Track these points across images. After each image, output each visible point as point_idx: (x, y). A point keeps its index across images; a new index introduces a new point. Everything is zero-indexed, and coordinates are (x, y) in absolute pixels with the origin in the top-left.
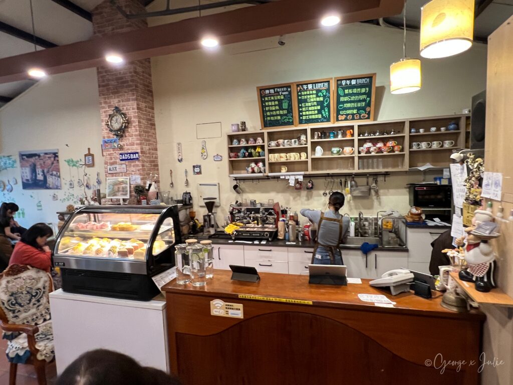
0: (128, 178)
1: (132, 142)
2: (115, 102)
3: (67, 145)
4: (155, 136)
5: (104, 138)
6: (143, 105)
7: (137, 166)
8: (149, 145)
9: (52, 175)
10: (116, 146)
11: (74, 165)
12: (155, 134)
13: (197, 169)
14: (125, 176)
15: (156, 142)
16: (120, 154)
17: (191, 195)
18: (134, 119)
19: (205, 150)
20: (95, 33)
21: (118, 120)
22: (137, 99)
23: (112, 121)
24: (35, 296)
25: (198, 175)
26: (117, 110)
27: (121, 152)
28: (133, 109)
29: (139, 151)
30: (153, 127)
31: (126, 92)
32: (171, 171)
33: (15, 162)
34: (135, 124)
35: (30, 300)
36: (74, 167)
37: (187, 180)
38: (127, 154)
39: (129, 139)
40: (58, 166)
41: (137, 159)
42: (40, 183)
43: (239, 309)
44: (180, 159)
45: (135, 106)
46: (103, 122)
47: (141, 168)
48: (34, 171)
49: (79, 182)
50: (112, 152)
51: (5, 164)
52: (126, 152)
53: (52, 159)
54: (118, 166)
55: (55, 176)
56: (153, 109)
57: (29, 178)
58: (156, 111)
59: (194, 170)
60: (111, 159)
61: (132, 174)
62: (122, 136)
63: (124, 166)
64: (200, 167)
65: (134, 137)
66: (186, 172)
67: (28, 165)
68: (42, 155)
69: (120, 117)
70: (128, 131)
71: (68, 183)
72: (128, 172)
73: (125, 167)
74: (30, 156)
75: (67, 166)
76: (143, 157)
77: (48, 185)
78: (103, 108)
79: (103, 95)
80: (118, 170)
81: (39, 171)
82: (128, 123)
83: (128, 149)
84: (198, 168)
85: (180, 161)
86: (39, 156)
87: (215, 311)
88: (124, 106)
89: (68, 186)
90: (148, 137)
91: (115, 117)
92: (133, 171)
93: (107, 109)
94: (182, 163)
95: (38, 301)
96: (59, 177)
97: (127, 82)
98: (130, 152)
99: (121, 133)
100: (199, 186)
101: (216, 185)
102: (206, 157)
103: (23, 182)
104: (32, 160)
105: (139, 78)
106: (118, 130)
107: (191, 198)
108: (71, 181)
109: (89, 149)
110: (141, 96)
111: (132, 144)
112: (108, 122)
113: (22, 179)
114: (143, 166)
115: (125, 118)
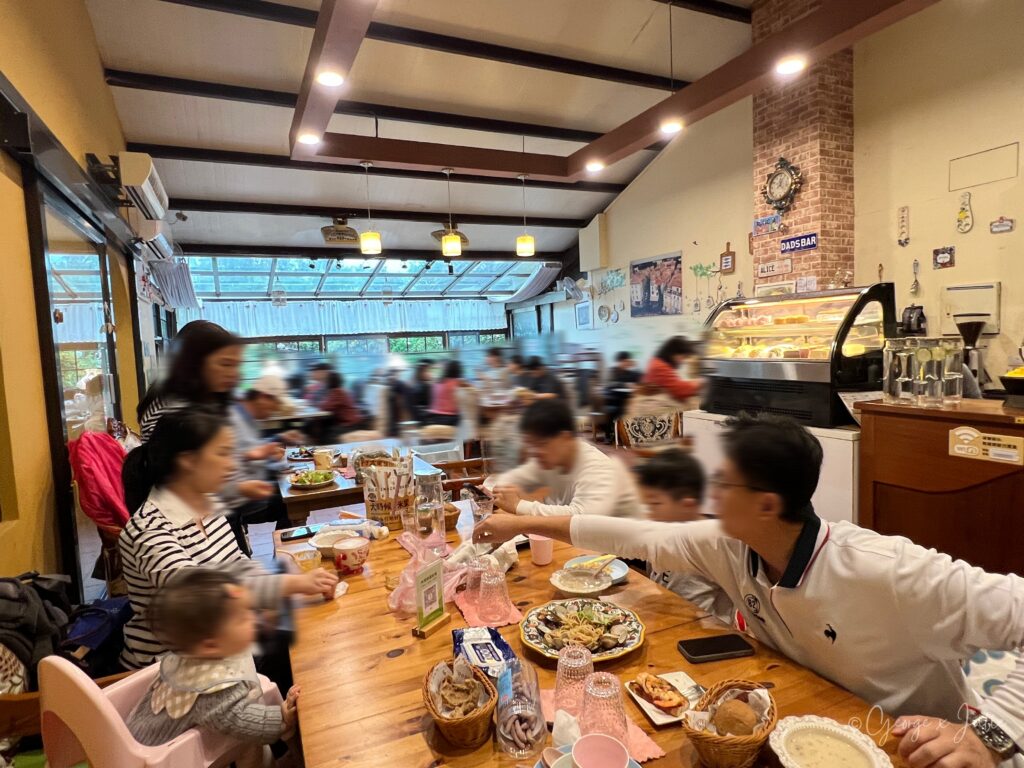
0: (794, 282)
1: (806, 218)
2: (779, 150)
3: (695, 243)
4: (852, 202)
5: (756, 217)
6: (831, 145)
7: (813, 258)
8: (837, 220)
9: (670, 292)
10: (776, 228)
11: (704, 274)
12: (851, 198)
13: (945, 258)
14: (788, 279)
15: (853, 214)
16: (783, 242)
17: (924, 311)
18: (813, 174)
19: (969, 214)
20: (754, 40)
21: (784, 182)
22: (820, 136)
23: (773, 185)
24: (659, 429)
25: (945, 269)
26: (784, 163)
27: (783, 238)
28: (813, 155)
29: (818, 231)
30: (849, 184)
31: (800, 128)
32: (881, 265)
33: (624, 277)
34: (813, 183)
35: (653, 432)
36: (703, 277)
37: (916, 281)
38: (794, 239)
39: (800, 212)
40: (680, 277)
41: (814, 245)
42: (654, 306)
43: (1015, 447)
44: (903, 239)
45: (817, 149)
46: (756, 190)
47: (819, 261)
48: (647, 289)
49: (708, 301)
50: (769, 240)
51: (612, 281)
52: (793, 236)
53: (673, 267)
54: (776, 264)
55: (675, 293)
56: (851, 149)
57: (640, 300)
58: (856, 154)
59: (935, 259)
60: (766, 252)
61: (800, 275)
62: (788, 209)
63: (788, 262)
64: (951, 251)
65: (810, 207)
66: (916, 265)
67: (640, 280)
68: (659, 263)
69: (787, 175)
70: (799, 197)
71: (693, 304)
72: (794, 272)
73: (789, 264)
74: (644, 266)
75: (693, 275)
76: (824, 242)
77: (664, 308)
78: (760, 165)
79: (761, 143)
80: (777, 271)
81: (654, 288)
82: (802, 184)
83: (798, 231)
84: (946, 255)
85: (902, 243)
86: (655, 265)
87: (960, 449)
88: (796, 153)
89: (692, 308)
90: (836, 204)
91: (779, 177)
92: (803, 269)
93: (766, 166)
94: (908, 246)
95: (662, 436)
96: (680, 294)
97: (806, 108)
98: (800, 235)
99: (786, 204)
100: (946, 291)
101: (992, 287)
102: (968, 228)
103: (632, 307)
104: (646, 272)
105: (827, 95)
106: (781, 200)
107: (922, 318)
108: (697, 299)
109: (728, 244)
110: (829, 129)
111: (806, 220)
112: (765, 188)
113: (631, 301)
114: (823, 258)
115: (797, 174)
